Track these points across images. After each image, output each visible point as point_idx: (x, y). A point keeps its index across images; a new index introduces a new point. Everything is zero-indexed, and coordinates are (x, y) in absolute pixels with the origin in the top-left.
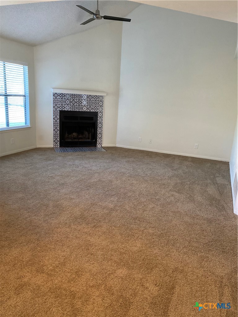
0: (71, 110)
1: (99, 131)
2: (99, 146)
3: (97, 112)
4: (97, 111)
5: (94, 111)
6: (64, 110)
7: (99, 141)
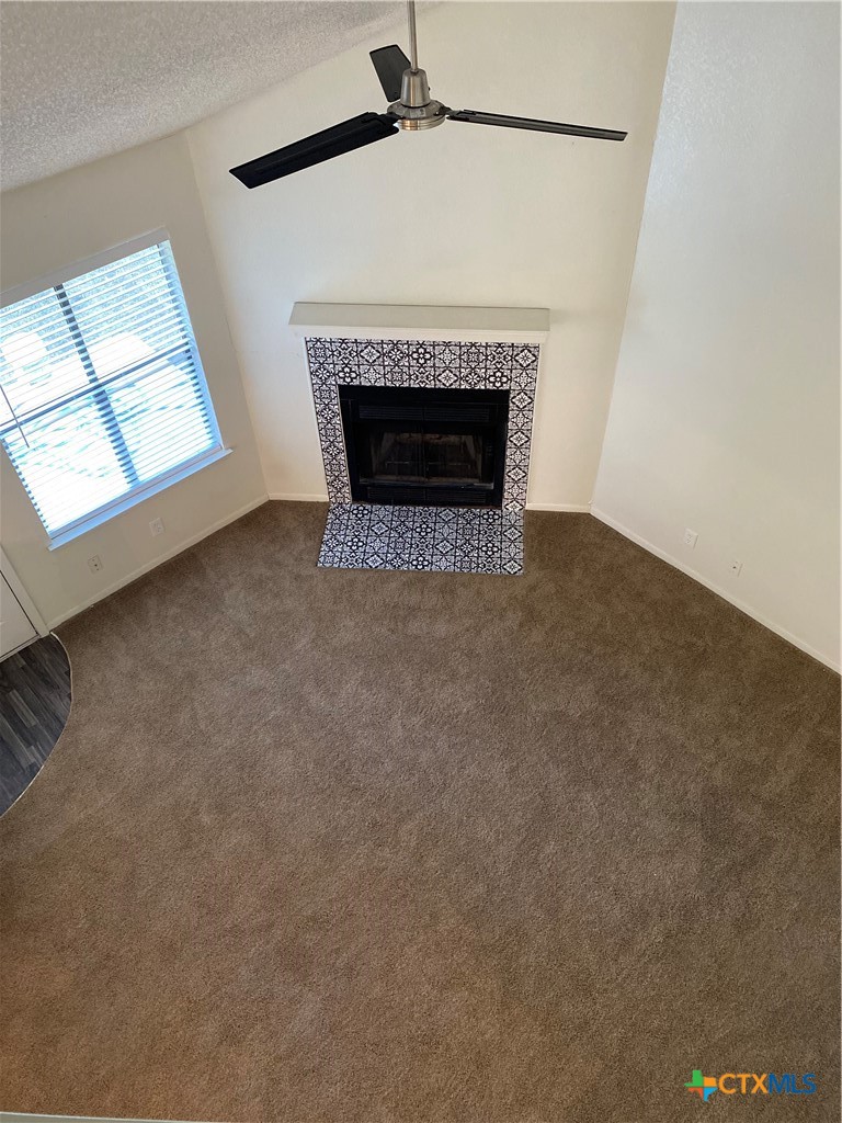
0: (389, 384)
1: (512, 456)
2: (510, 507)
3: (508, 392)
4: (506, 387)
5: (490, 386)
6: (356, 382)
7: (510, 490)
